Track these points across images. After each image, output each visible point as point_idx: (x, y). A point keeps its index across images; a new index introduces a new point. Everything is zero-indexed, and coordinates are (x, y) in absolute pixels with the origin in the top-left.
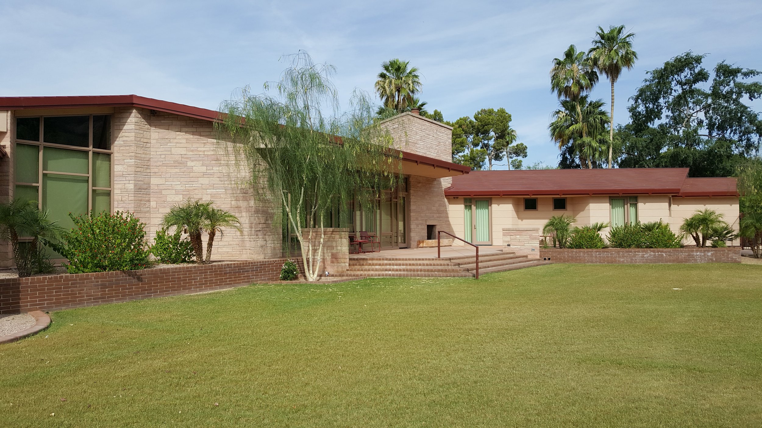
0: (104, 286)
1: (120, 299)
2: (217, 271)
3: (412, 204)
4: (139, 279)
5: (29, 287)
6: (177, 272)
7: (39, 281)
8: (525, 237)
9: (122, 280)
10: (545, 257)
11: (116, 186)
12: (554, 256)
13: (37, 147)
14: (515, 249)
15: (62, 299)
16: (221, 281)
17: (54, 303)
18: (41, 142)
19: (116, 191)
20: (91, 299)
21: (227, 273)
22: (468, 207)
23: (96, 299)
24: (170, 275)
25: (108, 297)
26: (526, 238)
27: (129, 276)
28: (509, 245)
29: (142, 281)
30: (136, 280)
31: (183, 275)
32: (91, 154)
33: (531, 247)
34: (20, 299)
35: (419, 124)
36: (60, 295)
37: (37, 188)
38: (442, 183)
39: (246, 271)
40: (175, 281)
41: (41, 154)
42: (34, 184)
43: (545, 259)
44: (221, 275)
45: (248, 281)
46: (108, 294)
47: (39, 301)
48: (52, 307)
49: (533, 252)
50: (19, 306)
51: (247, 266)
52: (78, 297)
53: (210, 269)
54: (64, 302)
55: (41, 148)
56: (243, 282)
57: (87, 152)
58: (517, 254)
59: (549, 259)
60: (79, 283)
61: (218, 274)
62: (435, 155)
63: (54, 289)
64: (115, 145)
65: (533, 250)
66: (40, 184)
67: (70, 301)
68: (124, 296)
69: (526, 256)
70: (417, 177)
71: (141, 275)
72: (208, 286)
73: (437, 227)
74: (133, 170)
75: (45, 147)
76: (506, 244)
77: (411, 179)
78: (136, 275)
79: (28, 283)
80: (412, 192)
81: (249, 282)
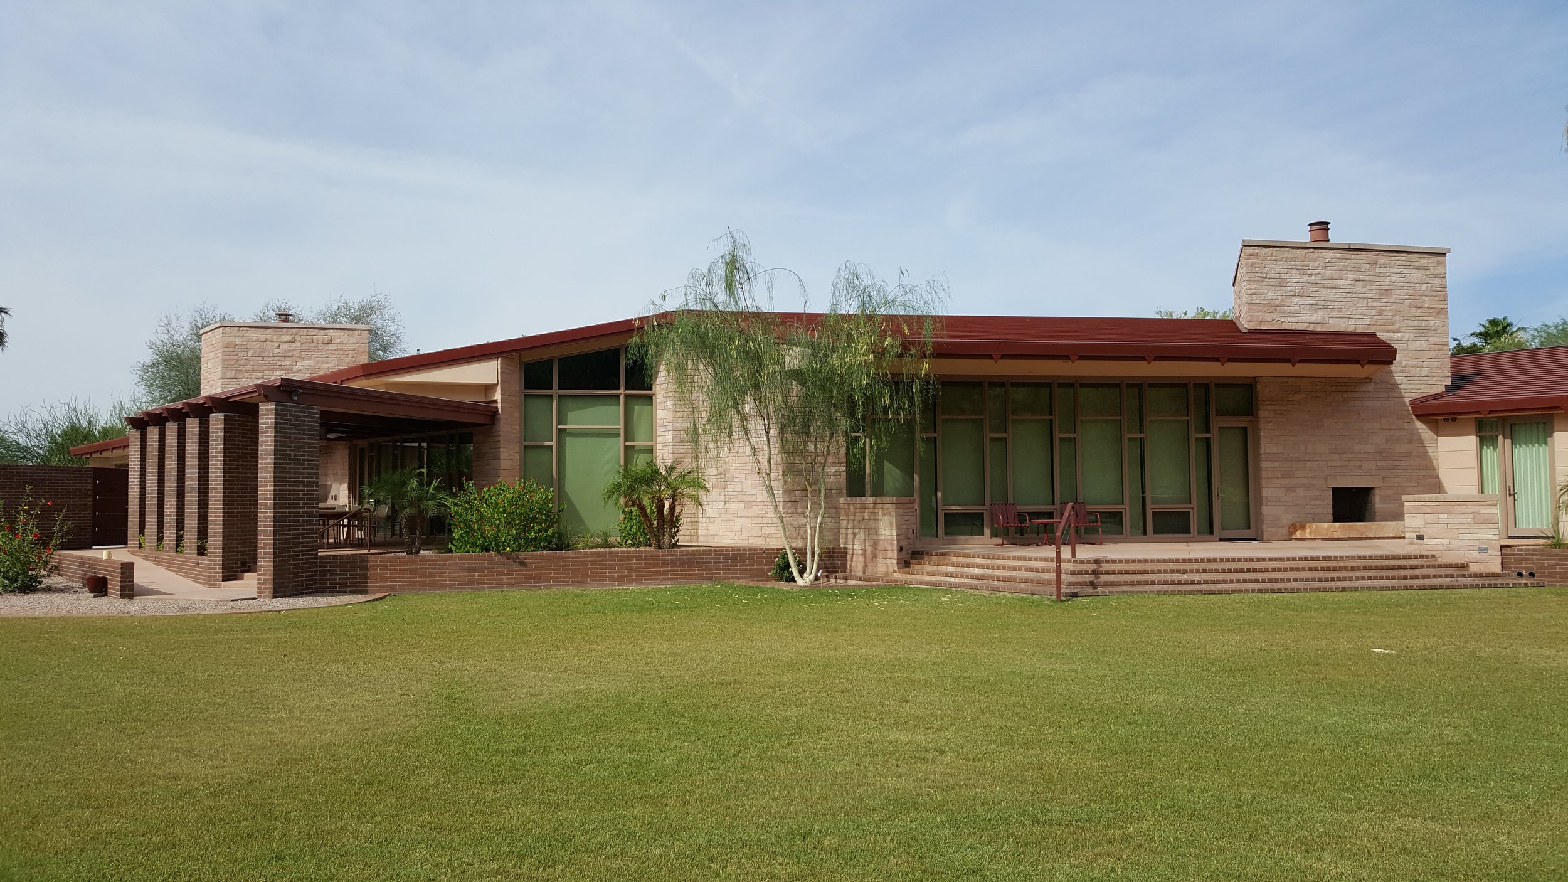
0: (472, 570)
1: (495, 588)
2: (650, 560)
3: (1262, 441)
4: (522, 563)
5: (378, 566)
6: (582, 557)
7: (390, 560)
8: (1462, 517)
9: (497, 563)
10: (1519, 570)
11: (659, 439)
12: (1546, 569)
13: (550, 396)
14: (1436, 548)
15: (417, 581)
16: (657, 574)
17: (408, 586)
18: (555, 390)
19: (659, 447)
20: (454, 584)
21: (668, 564)
22: (1486, 439)
23: (462, 585)
24: (569, 561)
25: (478, 584)
26: (1465, 521)
27: (508, 559)
28: (1420, 538)
29: (526, 566)
30: (518, 565)
31: (590, 561)
32: (622, 397)
33: (1477, 543)
34: (367, 578)
35: (1287, 259)
36: (416, 577)
37: (551, 447)
38: (1402, 386)
39: (704, 563)
40: (578, 569)
41: (554, 404)
42: (547, 443)
43: (1520, 575)
44: (656, 565)
45: (710, 576)
46: (478, 580)
47: (390, 582)
48: (405, 590)
49: (1485, 557)
50: (367, 587)
51: (707, 555)
52: (438, 581)
53: (636, 556)
54: (421, 586)
55: (555, 397)
56: (698, 578)
57: (618, 396)
58: (1440, 561)
59: (1532, 575)
60: (439, 565)
61: (651, 564)
62: (1367, 322)
63: (407, 569)
64: (657, 383)
65: (1482, 550)
66: (554, 443)
67: (427, 585)
68: (500, 583)
69: (1464, 566)
70: (1286, 380)
71: (525, 559)
72: (633, 580)
73: (1377, 491)
74: (672, 416)
75: (560, 396)
76: (1414, 535)
77: (1260, 387)
78: (517, 558)
79: (377, 562)
80: (1262, 414)
81: (711, 578)
